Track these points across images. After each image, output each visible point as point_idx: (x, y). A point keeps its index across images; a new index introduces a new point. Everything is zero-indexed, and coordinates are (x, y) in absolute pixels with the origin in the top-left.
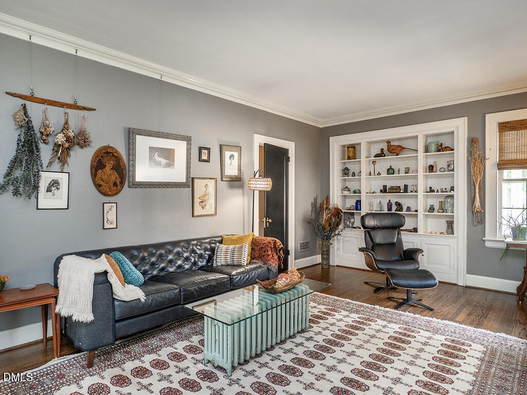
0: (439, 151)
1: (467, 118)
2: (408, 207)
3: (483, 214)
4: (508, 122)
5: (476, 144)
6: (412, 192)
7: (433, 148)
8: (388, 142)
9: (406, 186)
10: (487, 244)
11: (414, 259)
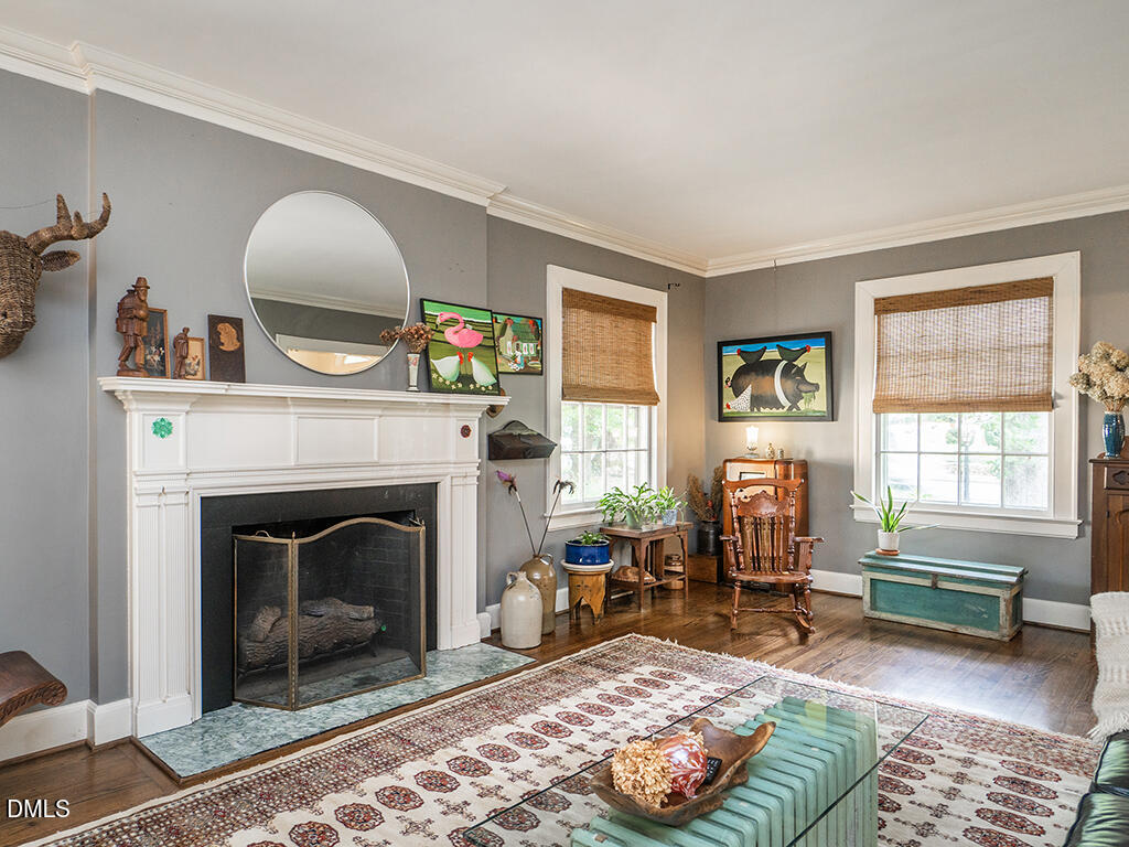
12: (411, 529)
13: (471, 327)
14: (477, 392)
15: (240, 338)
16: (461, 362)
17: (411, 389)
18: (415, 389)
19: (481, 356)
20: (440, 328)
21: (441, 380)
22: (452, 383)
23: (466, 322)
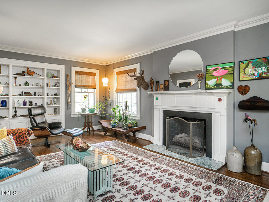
0: (52, 77)
1: (65, 66)
2: (36, 103)
3: (70, 105)
4: (78, 71)
5: (68, 77)
6: (38, 95)
7: (49, 75)
8: (28, 68)
9: (35, 93)
10: (72, 116)
11: (60, 127)
12: (189, 122)
13: (223, 69)
14: (223, 88)
15: (169, 83)
16: (217, 80)
17: (199, 89)
18: (200, 89)
19: (227, 77)
20: (212, 72)
21: (209, 86)
22: (212, 87)
23: (221, 68)
